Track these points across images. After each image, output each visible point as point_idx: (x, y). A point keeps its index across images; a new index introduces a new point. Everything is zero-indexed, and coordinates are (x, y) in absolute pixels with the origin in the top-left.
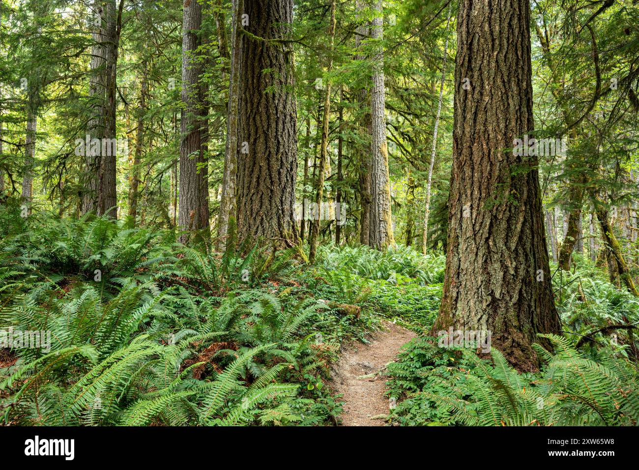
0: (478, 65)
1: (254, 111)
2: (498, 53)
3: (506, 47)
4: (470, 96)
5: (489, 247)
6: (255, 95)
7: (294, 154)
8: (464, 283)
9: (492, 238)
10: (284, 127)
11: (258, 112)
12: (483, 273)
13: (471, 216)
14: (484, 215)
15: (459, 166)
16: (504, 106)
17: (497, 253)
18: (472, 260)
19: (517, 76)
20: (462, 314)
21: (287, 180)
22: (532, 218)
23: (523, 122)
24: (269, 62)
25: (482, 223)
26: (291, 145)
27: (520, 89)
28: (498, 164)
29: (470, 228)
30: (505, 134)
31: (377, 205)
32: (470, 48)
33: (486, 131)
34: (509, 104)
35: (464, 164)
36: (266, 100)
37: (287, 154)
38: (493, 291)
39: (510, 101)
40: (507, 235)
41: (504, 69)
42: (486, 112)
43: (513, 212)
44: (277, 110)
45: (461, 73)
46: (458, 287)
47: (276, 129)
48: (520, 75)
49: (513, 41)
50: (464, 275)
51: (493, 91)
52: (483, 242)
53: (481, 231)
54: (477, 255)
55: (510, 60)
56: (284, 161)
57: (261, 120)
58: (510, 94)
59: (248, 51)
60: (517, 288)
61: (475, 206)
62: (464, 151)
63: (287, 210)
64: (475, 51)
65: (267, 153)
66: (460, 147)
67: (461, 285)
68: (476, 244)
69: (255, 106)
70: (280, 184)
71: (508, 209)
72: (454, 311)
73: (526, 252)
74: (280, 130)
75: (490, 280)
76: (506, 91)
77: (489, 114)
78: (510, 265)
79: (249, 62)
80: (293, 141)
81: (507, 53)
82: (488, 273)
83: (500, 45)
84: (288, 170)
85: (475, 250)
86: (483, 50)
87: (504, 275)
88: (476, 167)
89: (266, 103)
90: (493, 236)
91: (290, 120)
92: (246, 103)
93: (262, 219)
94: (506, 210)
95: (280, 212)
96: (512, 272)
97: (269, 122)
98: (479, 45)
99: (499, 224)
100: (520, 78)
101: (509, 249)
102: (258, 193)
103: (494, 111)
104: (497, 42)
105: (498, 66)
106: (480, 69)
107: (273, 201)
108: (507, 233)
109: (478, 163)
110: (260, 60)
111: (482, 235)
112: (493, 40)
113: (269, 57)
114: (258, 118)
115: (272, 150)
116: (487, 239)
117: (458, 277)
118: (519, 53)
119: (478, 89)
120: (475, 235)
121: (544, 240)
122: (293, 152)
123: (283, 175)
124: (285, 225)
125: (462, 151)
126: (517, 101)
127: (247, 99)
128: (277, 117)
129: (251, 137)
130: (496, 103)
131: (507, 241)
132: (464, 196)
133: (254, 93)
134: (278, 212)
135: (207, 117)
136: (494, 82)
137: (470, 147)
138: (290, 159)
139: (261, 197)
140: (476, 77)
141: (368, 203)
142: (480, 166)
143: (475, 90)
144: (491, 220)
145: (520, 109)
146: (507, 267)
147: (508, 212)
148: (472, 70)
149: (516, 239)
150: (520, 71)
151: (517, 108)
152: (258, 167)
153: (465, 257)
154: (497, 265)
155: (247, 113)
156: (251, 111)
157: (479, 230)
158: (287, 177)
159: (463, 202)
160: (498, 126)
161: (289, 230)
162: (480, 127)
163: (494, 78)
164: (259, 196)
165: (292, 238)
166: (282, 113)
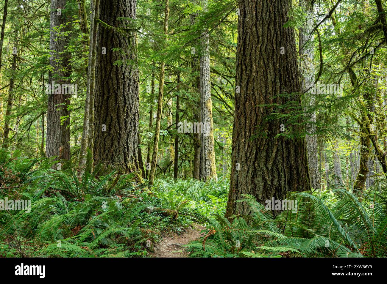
0: (249, 53)
1: (107, 76)
2: (261, 45)
3: (266, 42)
4: (244, 72)
5: (255, 167)
6: (108, 65)
7: (136, 108)
8: (240, 191)
9: (257, 161)
10: (129, 89)
11: (110, 77)
12: (251, 183)
13: (245, 147)
14: (252, 147)
15: (238, 116)
16: (265, 79)
17: (260, 171)
18: (245, 176)
19: (273, 60)
20: (239, 210)
21: (131, 127)
22: (283, 149)
23: (277, 89)
24: (118, 41)
25: (251, 152)
26: (135, 102)
27: (275, 68)
28: (261, 115)
29: (244, 155)
30: (265, 96)
31: (203, 147)
32: (244, 42)
33: (253, 94)
34: (267, 78)
35: (241, 115)
36: (116, 69)
37: (131, 108)
38: (257, 195)
39: (269, 76)
40: (266, 160)
41: (265, 55)
42: (254, 82)
43: (270, 145)
44: (124, 76)
45: (239, 57)
46: (237, 194)
47: (124, 90)
48: (275, 59)
49: (270, 38)
50: (240, 185)
51: (258, 69)
52: (251, 164)
53: (250, 157)
54: (248, 172)
55: (269, 50)
56: (129, 113)
57: (113, 83)
58: (268, 71)
59: (103, 33)
60: (272, 193)
61: (247, 142)
62: (241, 106)
63: (131, 149)
64: (248, 44)
65: (117, 107)
66: (238, 104)
67: (238, 192)
68: (247, 165)
69: (108, 73)
70: (126, 129)
71: (267, 143)
72: (234, 209)
73: (279, 171)
74: (126, 90)
75: (256, 188)
76: (266, 69)
77: (255, 83)
78: (268, 179)
79: (104, 41)
80: (136, 99)
81: (267, 45)
82: (255, 184)
83: (263, 40)
84: (132, 120)
85: (247, 169)
86: (252, 43)
87: (264, 185)
88: (247, 117)
89: (116, 70)
90: (258, 160)
91: (133, 83)
92: (101, 71)
93: (113, 155)
94: (265, 144)
95: (126, 149)
96: (269, 183)
97: (118, 85)
98: (249, 40)
99: (262, 153)
100: (275, 61)
101: (267, 168)
102: (109, 136)
103: (259, 82)
104: (261, 39)
105: (261, 54)
106: (250, 55)
107: (121, 142)
108: (266, 159)
109: (249, 114)
110: (112, 40)
111: (251, 160)
112: (258, 37)
113: (118, 37)
114: (110, 81)
115: (120, 105)
116: (254, 162)
117: (237, 187)
118: (274, 46)
119: (249, 68)
120: (247, 160)
121: (307, 168)
122: (136, 106)
123: (128, 123)
124: (129, 159)
125: (239, 106)
126: (273, 76)
127: (102, 68)
128: (124, 81)
129: (105, 95)
130: (260, 77)
131: (266, 164)
132: (240, 135)
133: (107, 63)
134: (124, 149)
135: (69, 77)
136: (259, 64)
137: (244, 104)
138: (134, 111)
139: (112, 139)
140: (248, 60)
141: (199, 146)
142: (250, 116)
143: (248, 68)
144: (257, 150)
145: (275, 80)
146: (266, 180)
147: (266, 146)
148: (245, 56)
149: (271, 162)
150: (275, 57)
151: (273, 80)
152: (110, 117)
153: (241, 174)
154: (260, 179)
155: (102, 78)
156: (105, 77)
157: (249, 157)
158: (131, 125)
159: (240, 139)
160: (261, 91)
161: (132, 163)
162: (250, 92)
163: (258, 61)
164: (111, 138)
165: (134, 169)
166: (128, 78)
